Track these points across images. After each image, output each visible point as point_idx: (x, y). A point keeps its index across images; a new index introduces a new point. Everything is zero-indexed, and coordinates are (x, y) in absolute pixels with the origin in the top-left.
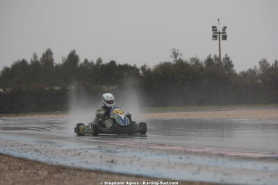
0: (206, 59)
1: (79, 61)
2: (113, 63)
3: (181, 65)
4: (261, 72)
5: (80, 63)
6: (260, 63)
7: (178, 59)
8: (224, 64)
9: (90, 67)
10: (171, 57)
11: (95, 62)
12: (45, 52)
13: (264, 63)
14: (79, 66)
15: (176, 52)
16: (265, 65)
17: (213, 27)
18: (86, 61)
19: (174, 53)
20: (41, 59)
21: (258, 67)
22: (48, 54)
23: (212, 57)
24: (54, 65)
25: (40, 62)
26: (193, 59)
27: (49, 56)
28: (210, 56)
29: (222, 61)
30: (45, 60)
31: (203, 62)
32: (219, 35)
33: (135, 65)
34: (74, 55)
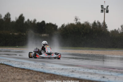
0: (93, 23)
2: (43, 22)
3: (79, 24)
4: (122, 31)
5: (25, 21)
6: (122, 26)
7: (78, 22)
8: (102, 26)
9: (29, 23)
10: (74, 20)
11: (33, 21)
12: (6, 14)
14: (24, 23)
15: (77, 18)
17: (102, 6)
18: (28, 20)
19: (76, 18)
20: (4, 18)
22: (8, 15)
23: (96, 22)
24: (11, 21)
25: (3, 19)
26: (86, 22)
27: (8, 16)
28: (95, 21)
29: (101, 24)
30: (6, 19)
31: (91, 24)
32: (105, 10)
33: (55, 24)
34: (22, 16)
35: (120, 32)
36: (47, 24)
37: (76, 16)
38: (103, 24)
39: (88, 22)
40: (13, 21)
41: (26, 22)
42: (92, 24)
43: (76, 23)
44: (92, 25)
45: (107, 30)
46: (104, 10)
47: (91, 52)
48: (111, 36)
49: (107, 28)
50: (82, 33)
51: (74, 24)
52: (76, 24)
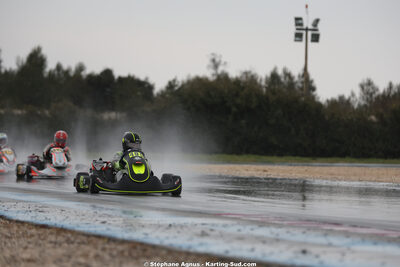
0: (269, 75)
1: (45, 66)
2: (108, 73)
3: (223, 79)
4: (363, 103)
5: (47, 70)
6: (362, 86)
7: (219, 71)
8: (300, 85)
9: (62, 76)
10: (209, 67)
11: (73, 69)
13: (367, 87)
14: (46, 75)
15: (217, 60)
16: (371, 91)
17: (297, 19)
18: (59, 67)
19: (214, 60)
21: (358, 92)
23: (280, 72)
24: (2, 71)
26: (246, 73)
28: (275, 69)
29: (296, 79)
31: (264, 77)
32: (307, 33)
33: (147, 79)
34: (39, 55)
35: (356, 106)
36: (120, 78)
37: (213, 54)
38: (303, 79)
39: (253, 72)
40: (8, 69)
41: (50, 72)
42: (267, 78)
43: (213, 75)
44: (266, 83)
45: (313, 97)
46: (304, 32)
47: (265, 171)
48: (327, 117)
49: (314, 93)
50: (234, 109)
51: (207, 79)
52: (215, 78)
